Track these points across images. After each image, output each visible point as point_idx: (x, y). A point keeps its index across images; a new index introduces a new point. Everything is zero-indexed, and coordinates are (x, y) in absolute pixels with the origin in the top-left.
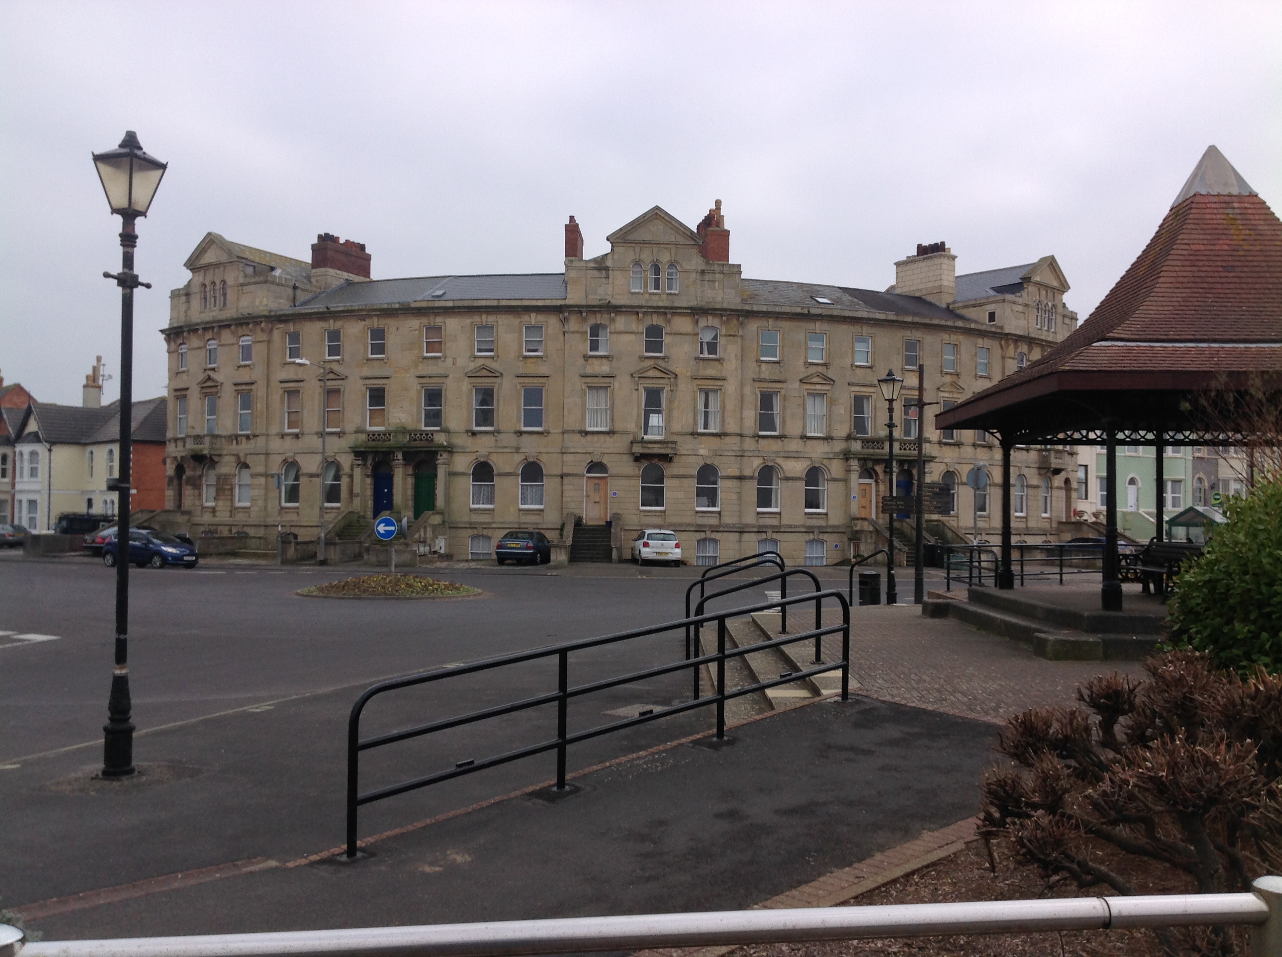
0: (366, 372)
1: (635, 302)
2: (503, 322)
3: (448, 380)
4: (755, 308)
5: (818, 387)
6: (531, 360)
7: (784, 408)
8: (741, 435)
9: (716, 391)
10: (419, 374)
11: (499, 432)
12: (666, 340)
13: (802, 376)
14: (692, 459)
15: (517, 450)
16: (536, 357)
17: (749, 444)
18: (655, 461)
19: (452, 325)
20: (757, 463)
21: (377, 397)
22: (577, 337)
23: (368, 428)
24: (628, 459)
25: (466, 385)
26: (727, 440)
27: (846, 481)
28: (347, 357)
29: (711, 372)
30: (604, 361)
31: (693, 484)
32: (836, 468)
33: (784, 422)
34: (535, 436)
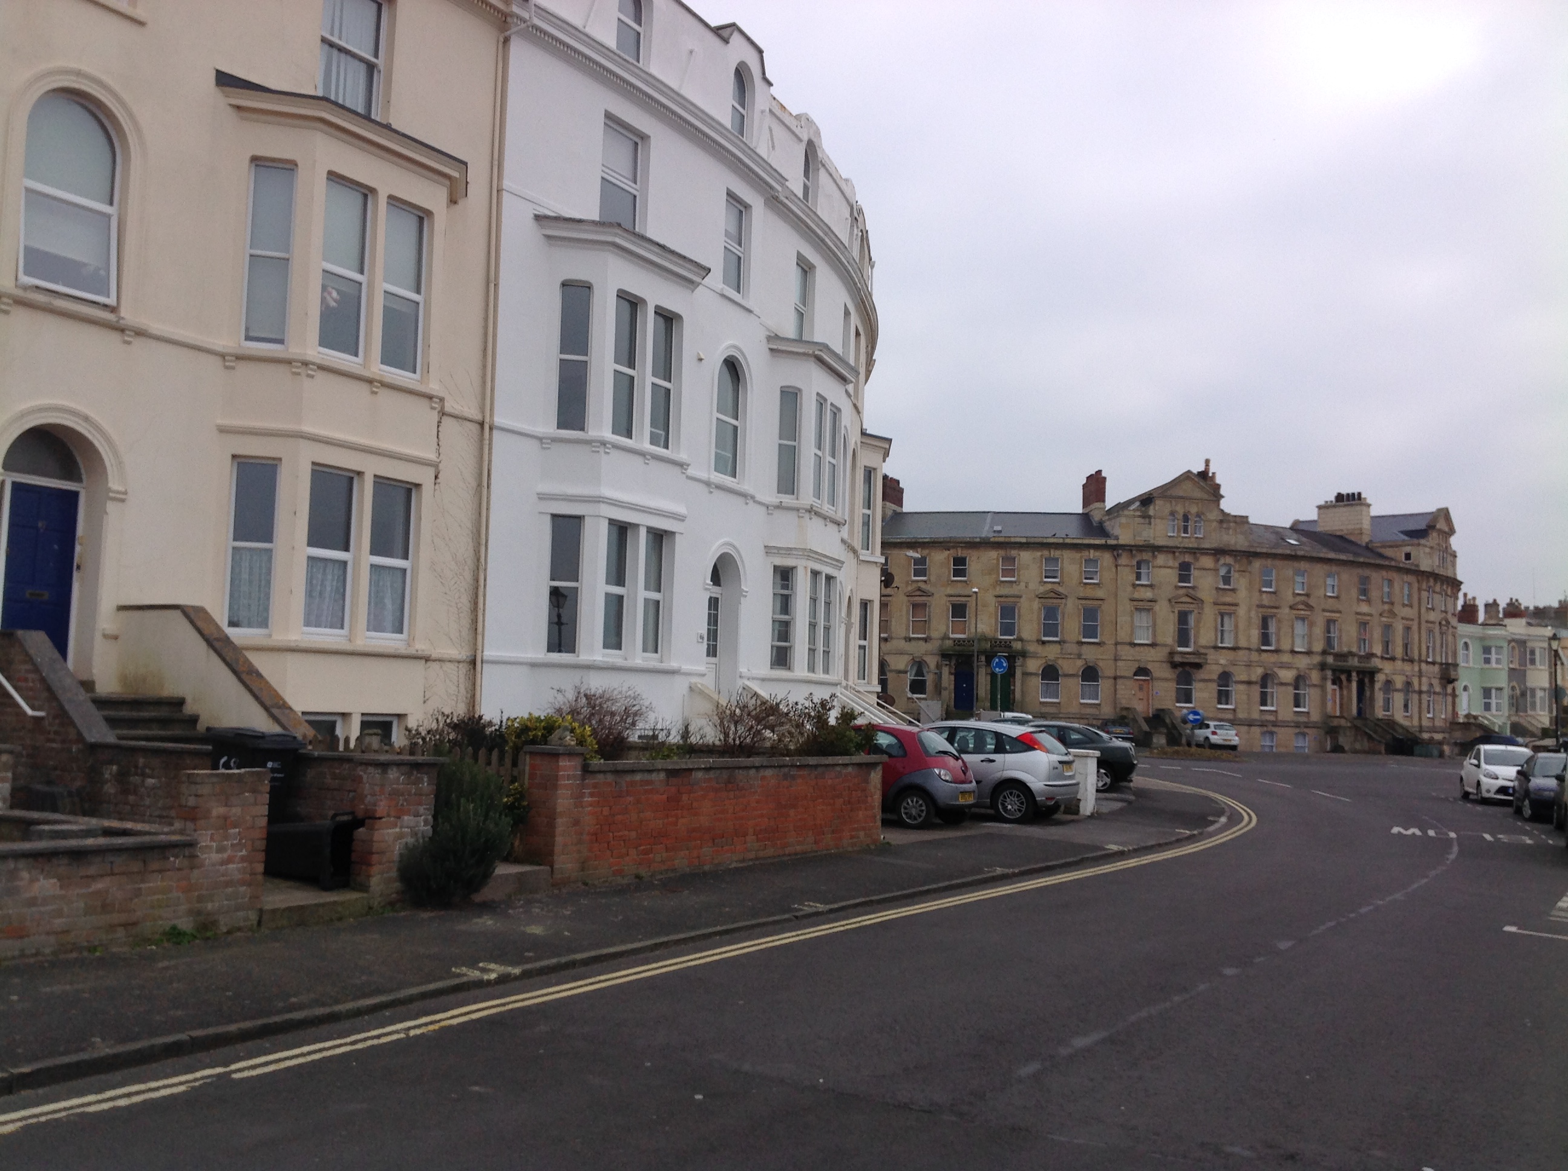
0: (950, 591)
1: (1171, 543)
2: (1067, 555)
3: (1022, 600)
4: (1258, 550)
5: (1302, 612)
6: (1088, 586)
7: (1279, 629)
8: (1249, 649)
9: (1230, 614)
10: (997, 594)
11: (1064, 642)
12: (1194, 573)
13: (1291, 603)
14: (1214, 667)
15: (1079, 656)
16: (1094, 584)
17: (1255, 656)
18: (1187, 668)
19: (1025, 557)
20: (1260, 671)
21: (959, 610)
22: (1127, 569)
23: (951, 636)
24: (1167, 666)
25: (1036, 604)
26: (1241, 653)
27: (1323, 687)
28: (933, 579)
29: (1228, 599)
30: (1148, 589)
31: (1214, 687)
32: (1315, 676)
33: (1278, 641)
34: (1092, 646)
